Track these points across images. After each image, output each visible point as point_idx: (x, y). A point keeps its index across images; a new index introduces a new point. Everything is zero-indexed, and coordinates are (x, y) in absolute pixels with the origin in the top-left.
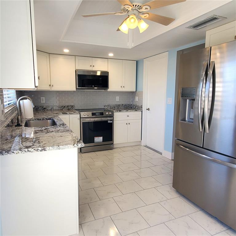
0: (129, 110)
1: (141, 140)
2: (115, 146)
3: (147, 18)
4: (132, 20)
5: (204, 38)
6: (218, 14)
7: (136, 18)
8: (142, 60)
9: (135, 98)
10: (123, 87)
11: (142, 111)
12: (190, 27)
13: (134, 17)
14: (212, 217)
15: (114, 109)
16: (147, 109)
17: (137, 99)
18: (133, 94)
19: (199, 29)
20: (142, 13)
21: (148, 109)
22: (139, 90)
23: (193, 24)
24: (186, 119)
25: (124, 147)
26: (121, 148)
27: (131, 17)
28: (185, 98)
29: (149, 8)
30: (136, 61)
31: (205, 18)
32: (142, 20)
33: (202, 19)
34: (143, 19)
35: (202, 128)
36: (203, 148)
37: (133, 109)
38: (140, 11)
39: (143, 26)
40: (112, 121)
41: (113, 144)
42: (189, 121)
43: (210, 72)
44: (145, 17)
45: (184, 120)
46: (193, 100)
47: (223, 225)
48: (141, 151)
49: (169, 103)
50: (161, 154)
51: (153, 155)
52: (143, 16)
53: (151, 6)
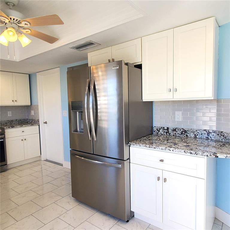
0: (23, 125)
1: (41, 154)
2: (9, 167)
3: (29, 33)
4: (11, 33)
5: (86, 58)
6: (93, 40)
7: (15, 32)
8: (35, 74)
9: (30, 112)
10: (15, 102)
11: (39, 125)
12: (73, 48)
13: (13, 30)
14: (106, 215)
15: (6, 126)
16: (44, 123)
17: (33, 113)
18: (28, 108)
19: (81, 50)
20: (23, 28)
21: (46, 123)
22: (34, 104)
23: (76, 45)
24: (78, 130)
25: (21, 165)
26: (17, 168)
27: (9, 29)
28: (75, 110)
29: (28, 24)
30: (28, 75)
31: (84, 42)
32: (22, 34)
33: (82, 42)
34: (25, 34)
35: (91, 137)
36: (93, 154)
37: (29, 124)
38: (20, 25)
39: (25, 41)
40: (3, 139)
41: (6, 164)
42: (80, 132)
43: (92, 87)
44: (27, 33)
45: (76, 131)
46: (82, 112)
47: (114, 218)
48: (41, 166)
49: (65, 116)
50: (62, 165)
51: (54, 168)
52: (24, 31)
53: (31, 23)
